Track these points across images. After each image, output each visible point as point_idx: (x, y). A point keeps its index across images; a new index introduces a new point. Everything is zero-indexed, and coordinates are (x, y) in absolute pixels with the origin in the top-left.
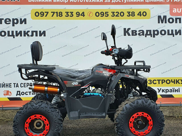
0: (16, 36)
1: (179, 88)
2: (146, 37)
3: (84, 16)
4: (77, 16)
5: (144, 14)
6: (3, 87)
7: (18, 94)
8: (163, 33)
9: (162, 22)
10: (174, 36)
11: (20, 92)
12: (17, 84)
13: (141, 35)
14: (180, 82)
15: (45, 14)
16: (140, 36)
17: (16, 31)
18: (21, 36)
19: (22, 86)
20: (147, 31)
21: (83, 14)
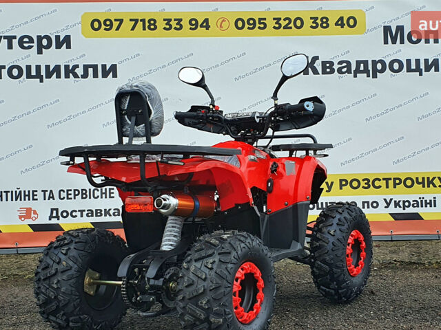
0: (46, 78)
1: (435, 198)
2: (355, 76)
3: (207, 29)
4: (191, 29)
5: (352, 22)
6: (16, 200)
7: (54, 214)
8: (396, 66)
9: (394, 42)
10: (421, 74)
11: (57, 210)
12: (51, 191)
13: (344, 73)
14: (437, 182)
15: (116, 24)
16: (341, 75)
17: (46, 66)
18: (58, 76)
19: (62, 197)
20: (358, 63)
21: (206, 24)
